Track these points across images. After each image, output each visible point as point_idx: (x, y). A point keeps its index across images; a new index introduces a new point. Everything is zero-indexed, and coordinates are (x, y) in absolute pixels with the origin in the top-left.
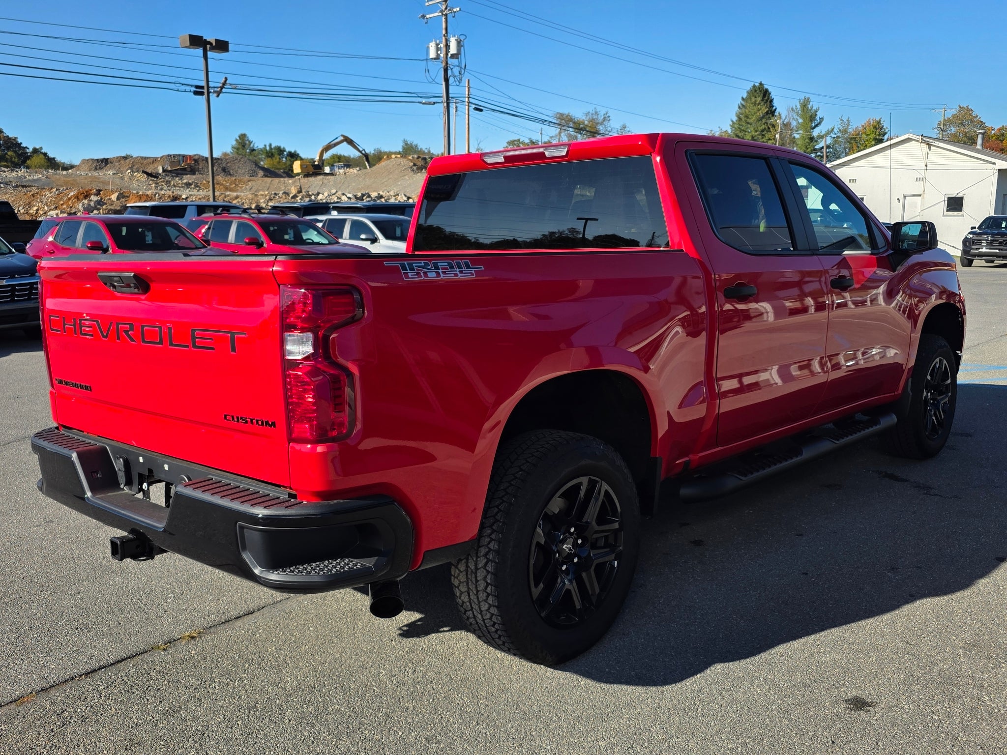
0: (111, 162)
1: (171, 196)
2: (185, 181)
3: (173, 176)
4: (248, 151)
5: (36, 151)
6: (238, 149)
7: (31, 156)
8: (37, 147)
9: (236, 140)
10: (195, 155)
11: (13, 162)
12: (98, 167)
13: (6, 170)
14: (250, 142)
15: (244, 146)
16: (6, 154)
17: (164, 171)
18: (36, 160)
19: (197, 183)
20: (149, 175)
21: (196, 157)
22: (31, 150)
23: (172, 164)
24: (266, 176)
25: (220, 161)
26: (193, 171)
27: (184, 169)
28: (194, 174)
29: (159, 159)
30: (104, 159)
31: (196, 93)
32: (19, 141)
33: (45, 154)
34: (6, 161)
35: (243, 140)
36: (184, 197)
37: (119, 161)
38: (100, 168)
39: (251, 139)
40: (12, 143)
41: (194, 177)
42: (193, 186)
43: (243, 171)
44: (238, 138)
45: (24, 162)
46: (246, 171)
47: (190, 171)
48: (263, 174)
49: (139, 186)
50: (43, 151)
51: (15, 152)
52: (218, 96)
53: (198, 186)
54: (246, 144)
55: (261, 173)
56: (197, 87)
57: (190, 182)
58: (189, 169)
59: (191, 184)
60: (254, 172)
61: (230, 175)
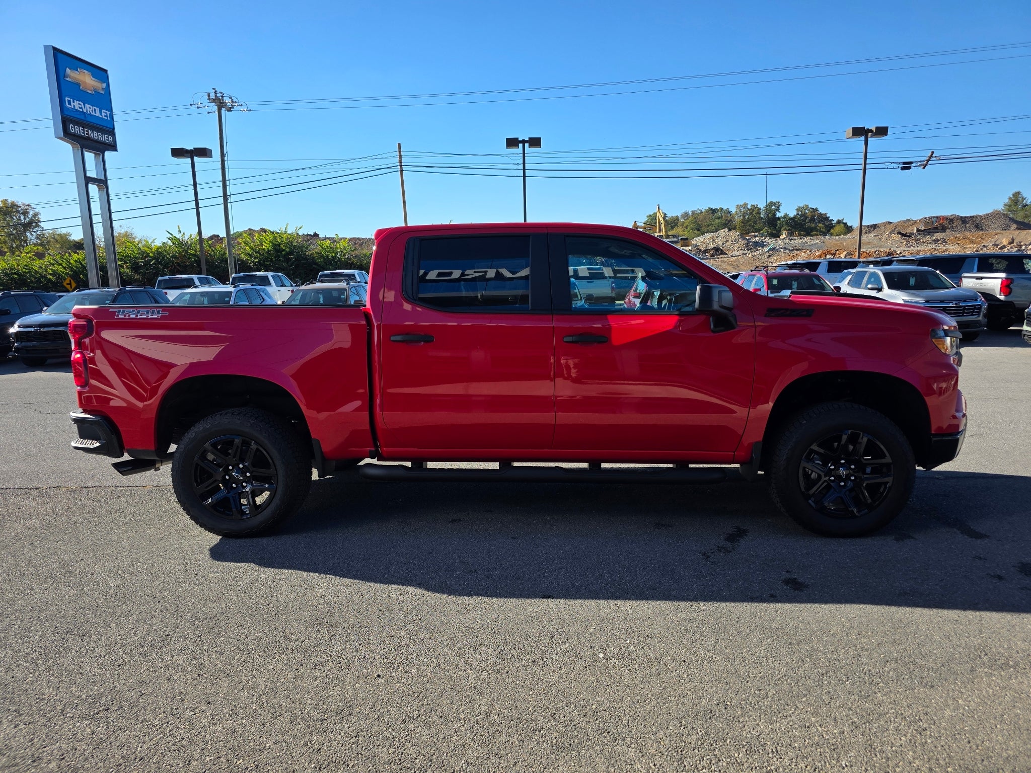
0: (878, 227)
1: (887, 252)
2: (934, 238)
3: (924, 235)
4: (1020, 207)
5: (839, 222)
6: (1010, 206)
7: (835, 226)
8: (840, 219)
9: (1010, 198)
10: (951, 216)
11: (821, 231)
12: (867, 232)
13: (797, 238)
14: (1023, 199)
15: (1016, 203)
16: (818, 226)
17: (918, 230)
18: (838, 229)
19: (945, 239)
20: (903, 235)
21: (952, 217)
22: (835, 222)
23: (926, 224)
24: (1018, 229)
25: (974, 219)
26: (944, 229)
27: (937, 228)
28: (945, 232)
29: (918, 221)
30: (874, 225)
31: (903, 169)
32: (828, 216)
33: (845, 224)
34: (817, 231)
35: (1016, 198)
36: (898, 252)
37: (885, 225)
38: (869, 232)
39: (1024, 196)
40: (823, 218)
41: (944, 234)
42: (940, 242)
43: (996, 226)
44: (1011, 196)
45: (829, 231)
46: (998, 226)
47: (942, 230)
48: (1016, 227)
49: (892, 244)
50: (844, 221)
51: (824, 224)
52: (924, 168)
53: (945, 242)
54: (1018, 201)
55: (1014, 226)
56: (904, 163)
57: (939, 238)
58: (940, 228)
59: (938, 240)
60: (1007, 226)
61: (982, 230)
